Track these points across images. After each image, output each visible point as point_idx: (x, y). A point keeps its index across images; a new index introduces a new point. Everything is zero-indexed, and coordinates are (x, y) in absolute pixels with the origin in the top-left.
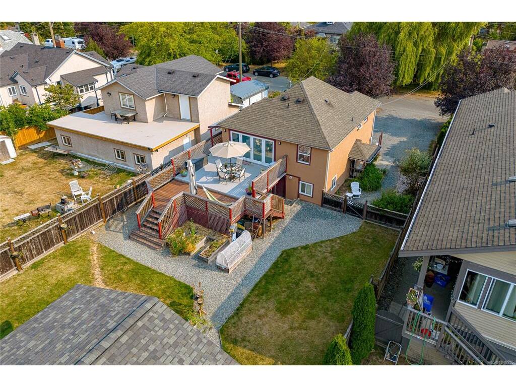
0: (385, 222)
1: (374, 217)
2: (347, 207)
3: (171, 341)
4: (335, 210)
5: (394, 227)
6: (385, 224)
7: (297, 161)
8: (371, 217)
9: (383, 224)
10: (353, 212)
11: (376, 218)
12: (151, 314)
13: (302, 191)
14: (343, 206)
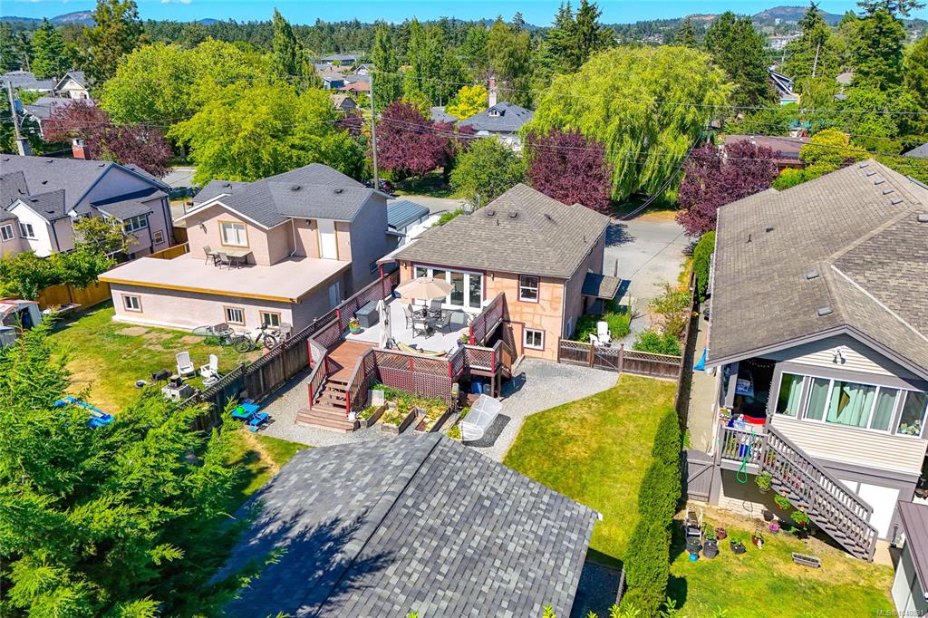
0: (650, 371)
1: (634, 366)
2: (596, 357)
3: (475, 471)
4: (579, 365)
5: (663, 376)
6: (650, 374)
7: (518, 298)
8: (629, 367)
9: (646, 374)
10: (604, 363)
11: (636, 368)
12: (440, 447)
13: (528, 343)
14: (588, 357)
